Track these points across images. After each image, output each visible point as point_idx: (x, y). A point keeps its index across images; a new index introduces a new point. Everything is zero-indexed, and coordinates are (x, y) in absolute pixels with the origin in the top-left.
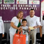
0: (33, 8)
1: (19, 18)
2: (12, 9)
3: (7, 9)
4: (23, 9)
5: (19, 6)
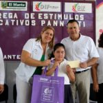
5: (40, 17)
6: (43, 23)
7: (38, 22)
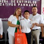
0: (33, 4)
3: (4, 5)
5: (17, 2)
6: (19, 4)
7: (17, 4)
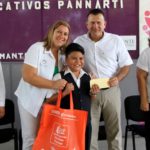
1: (54, 45)
2: (30, 7)
3: (9, 7)
4: (70, 5)
6: (61, 4)
